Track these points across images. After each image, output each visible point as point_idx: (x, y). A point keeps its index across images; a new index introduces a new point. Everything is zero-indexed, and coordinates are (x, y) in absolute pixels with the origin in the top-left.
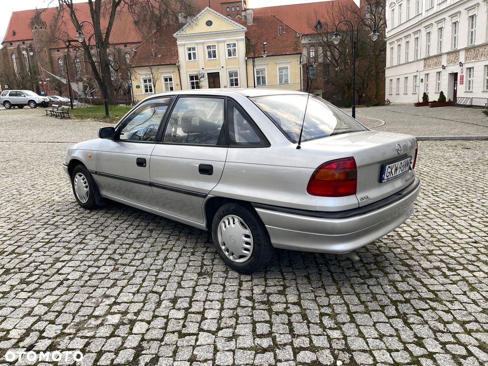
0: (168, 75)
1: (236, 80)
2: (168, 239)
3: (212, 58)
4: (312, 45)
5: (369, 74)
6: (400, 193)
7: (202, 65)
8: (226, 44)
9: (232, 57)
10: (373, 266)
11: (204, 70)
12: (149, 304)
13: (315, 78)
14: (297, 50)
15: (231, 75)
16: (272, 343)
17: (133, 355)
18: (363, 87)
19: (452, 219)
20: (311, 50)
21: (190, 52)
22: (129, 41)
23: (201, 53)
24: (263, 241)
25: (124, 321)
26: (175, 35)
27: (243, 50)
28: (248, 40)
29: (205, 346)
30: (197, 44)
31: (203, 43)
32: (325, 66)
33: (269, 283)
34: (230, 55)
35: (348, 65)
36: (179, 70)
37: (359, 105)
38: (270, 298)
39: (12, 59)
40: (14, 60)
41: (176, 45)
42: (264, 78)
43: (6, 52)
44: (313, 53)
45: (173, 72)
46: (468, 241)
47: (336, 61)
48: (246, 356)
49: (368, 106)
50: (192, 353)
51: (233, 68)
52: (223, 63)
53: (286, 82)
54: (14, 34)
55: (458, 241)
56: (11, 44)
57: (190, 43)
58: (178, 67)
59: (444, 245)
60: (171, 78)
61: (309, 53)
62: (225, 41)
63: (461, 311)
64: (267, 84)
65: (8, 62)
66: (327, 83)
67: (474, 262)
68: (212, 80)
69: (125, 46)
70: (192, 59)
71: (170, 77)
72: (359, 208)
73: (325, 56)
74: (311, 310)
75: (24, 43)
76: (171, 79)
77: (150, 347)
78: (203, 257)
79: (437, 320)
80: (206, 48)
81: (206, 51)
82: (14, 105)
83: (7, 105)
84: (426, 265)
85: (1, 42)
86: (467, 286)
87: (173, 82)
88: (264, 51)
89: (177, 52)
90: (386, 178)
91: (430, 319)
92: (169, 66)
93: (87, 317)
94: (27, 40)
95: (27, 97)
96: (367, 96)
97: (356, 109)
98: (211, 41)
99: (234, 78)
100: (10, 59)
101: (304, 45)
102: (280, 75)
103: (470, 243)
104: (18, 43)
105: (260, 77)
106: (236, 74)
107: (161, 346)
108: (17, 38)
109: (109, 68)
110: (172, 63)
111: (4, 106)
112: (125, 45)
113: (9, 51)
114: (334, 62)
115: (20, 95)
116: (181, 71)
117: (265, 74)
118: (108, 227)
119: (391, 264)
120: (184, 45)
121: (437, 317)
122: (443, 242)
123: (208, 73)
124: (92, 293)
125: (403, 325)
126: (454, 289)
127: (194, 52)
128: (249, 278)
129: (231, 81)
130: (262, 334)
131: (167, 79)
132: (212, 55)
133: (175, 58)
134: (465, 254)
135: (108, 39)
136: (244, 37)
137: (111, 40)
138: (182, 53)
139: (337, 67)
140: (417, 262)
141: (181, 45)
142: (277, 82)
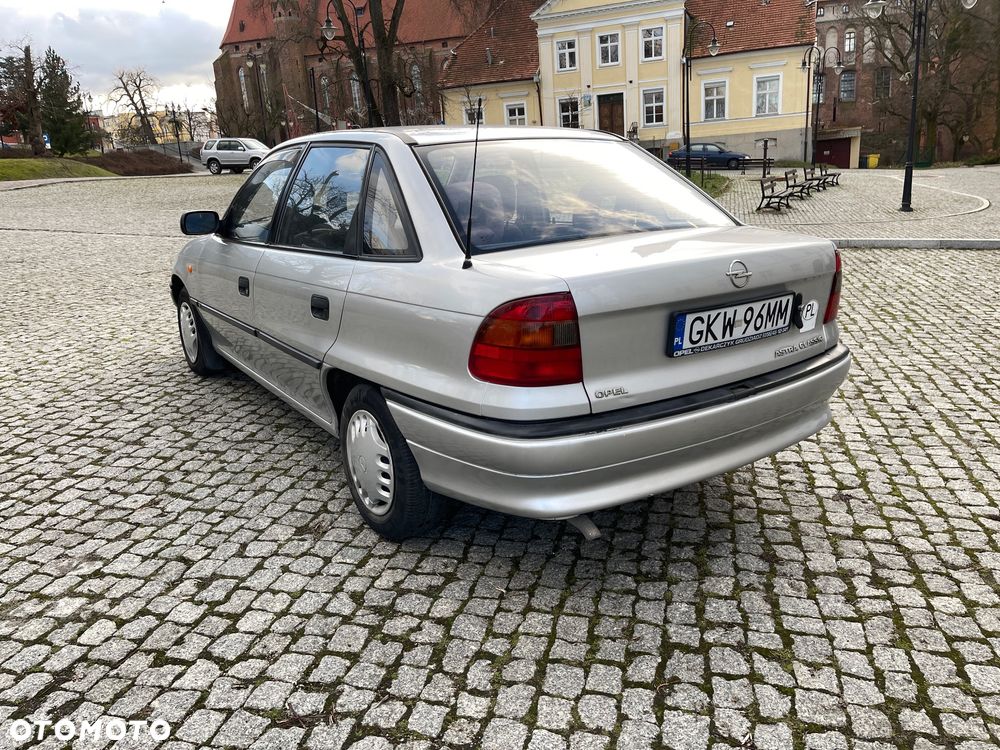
0: (515, 103)
1: (660, 109)
2: (299, 449)
3: (610, 63)
4: (850, 24)
5: (983, 89)
6: (746, 384)
7: (586, 78)
8: (641, 29)
9: (653, 58)
10: (688, 553)
11: (591, 89)
12: (153, 585)
13: (853, 100)
14: (804, 35)
15: (647, 98)
16: (322, 706)
17: (42, 688)
18: (968, 120)
19: (977, 453)
20: (848, 36)
21: (562, 51)
22: (451, 35)
23: (588, 51)
24: (409, 475)
25: (82, 615)
26: (533, 16)
27: (678, 41)
28: (692, 18)
29: (185, 692)
30: (578, 33)
31: (592, 31)
32: (881, 71)
33: (425, 565)
34: (648, 53)
35: (933, 67)
36: (539, 91)
37: (954, 161)
38: (398, 601)
39: (239, 77)
40: (243, 79)
41: (534, 38)
42: (721, 103)
43: (229, 64)
44: (852, 40)
45: (527, 95)
46: (977, 513)
47: (902, 60)
48: (246, 729)
49: (970, 165)
50: (149, 704)
51: (652, 84)
52: (632, 74)
53: (773, 108)
54: (242, 28)
55: (951, 510)
56: (237, 48)
57: (565, 32)
58: (538, 85)
59: (907, 515)
60: (523, 109)
61: (841, 42)
62: (638, 24)
63: (822, 695)
64: (727, 117)
65: (232, 82)
66: (881, 110)
67: (956, 568)
68: (606, 111)
69: (445, 45)
70: (568, 68)
71: (521, 106)
72: (591, 416)
73: (879, 47)
74: (464, 640)
75: (259, 46)
76: (521, 112)
77: (85, 676)
78: (335, 492)
79: (742, 709)
80: (598, 40)
81: (598, 46)
82: (226, 167)
83: (214, 167)
84: (822, 561)
85: (219, 45)
86: (890, 630)
87: (525, 116)
88: (714, 41)
89: (537, 52)
90: (687, 344)
91: (726, 704)
92: (519, 83)
93: (27, 596)
94: (264, 39)
95: (248, 151)
96: (978, 141)
97: (915, 173)
98: (606, 26)
99: (654, 105)
100: (235, 79)
101: (831, 25)
102: (759, 96)
103: (981, 519)
104: (248, 46)
105: (712, 100)
106: (659, 98)
107: (106, 676)
108: (246, 36)
109: (395, 91)
110: (526, 76)
111: (209, 168)
112: (444, 42)
113: (232, 61)
114: (898, 62)
115: (235, 148)
116: (544, 93)
117: (723, 94)
118: (208, 413)
119: (735, 552)
120: (552, 36)
121: (747, 701)
122: (909, 510)
123: (599, 97)
124: (74, 547)
125: (648, 709)
126: (848, 635)
127: (571, 50)
128: (390, 549)
129: (649, 111)
130: (319, 682)
131: (514, 110)
132: (609, 56)
133: (532, 64)
134: (946, 547)
135: (395, 32)
136: (682, 12)
137: (400, 34)
138: (548, 54)
139: (902, 73)
140: (804, 552)
141: (546, 37)
142: (751, 112)
